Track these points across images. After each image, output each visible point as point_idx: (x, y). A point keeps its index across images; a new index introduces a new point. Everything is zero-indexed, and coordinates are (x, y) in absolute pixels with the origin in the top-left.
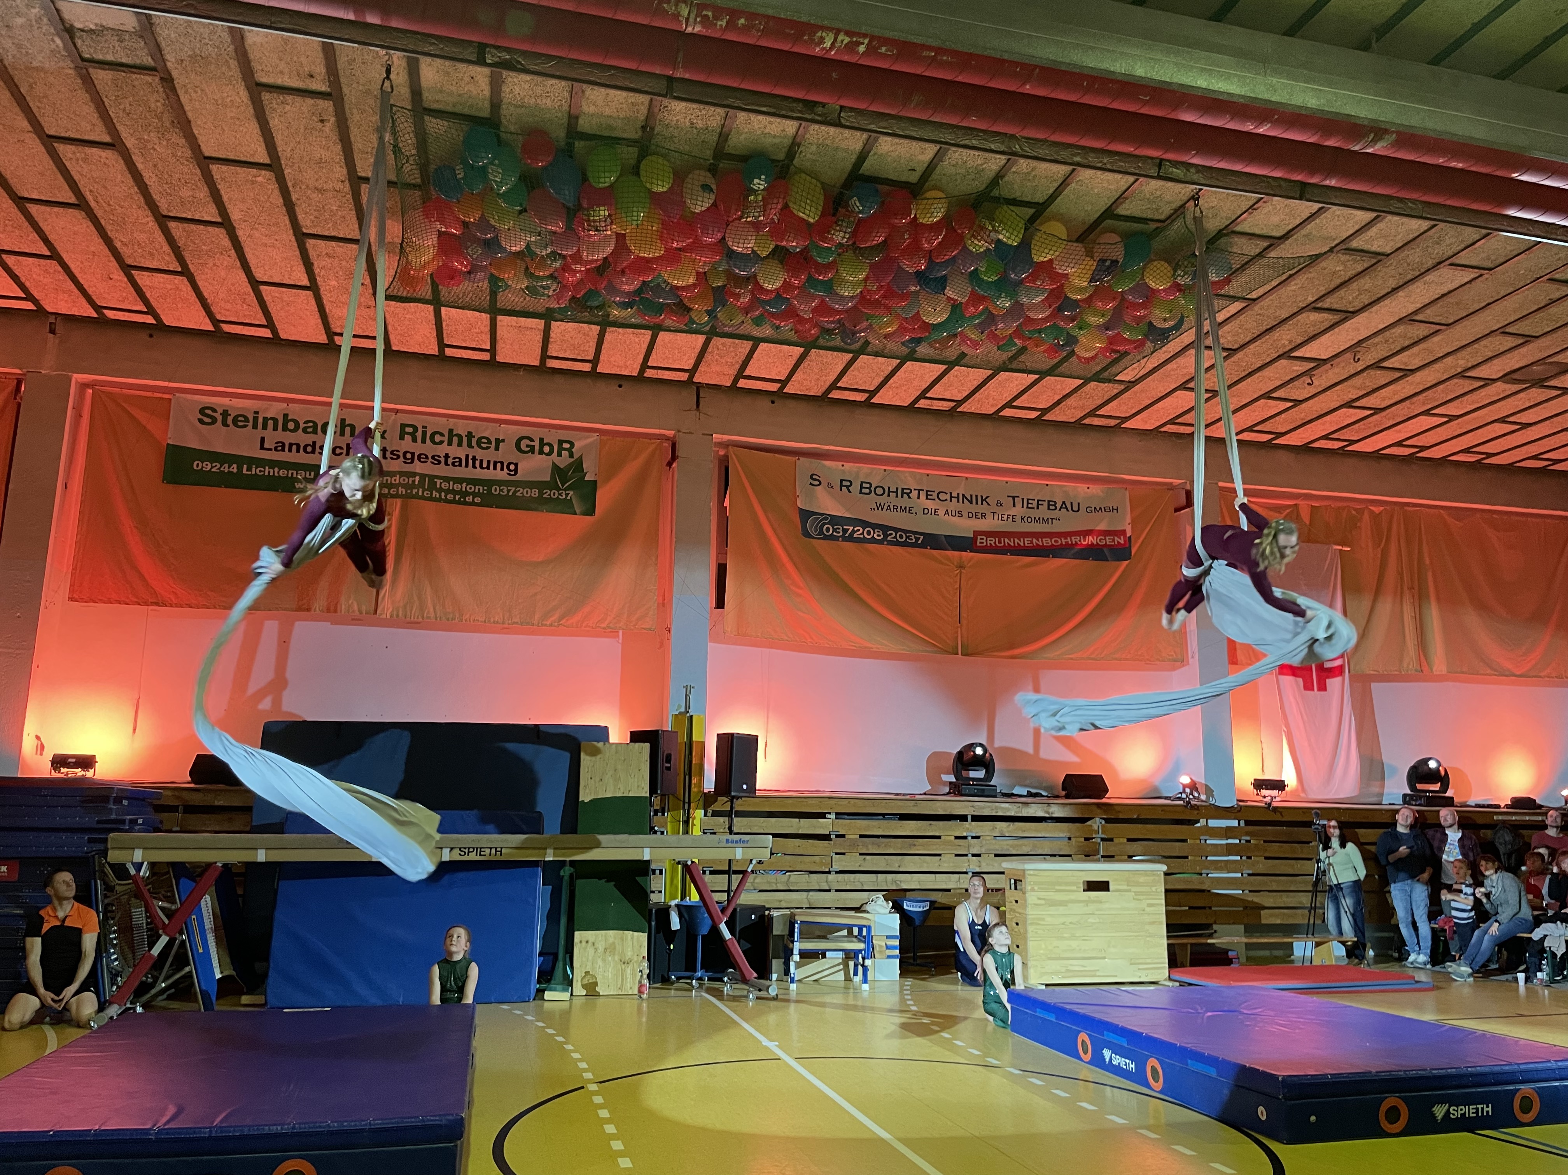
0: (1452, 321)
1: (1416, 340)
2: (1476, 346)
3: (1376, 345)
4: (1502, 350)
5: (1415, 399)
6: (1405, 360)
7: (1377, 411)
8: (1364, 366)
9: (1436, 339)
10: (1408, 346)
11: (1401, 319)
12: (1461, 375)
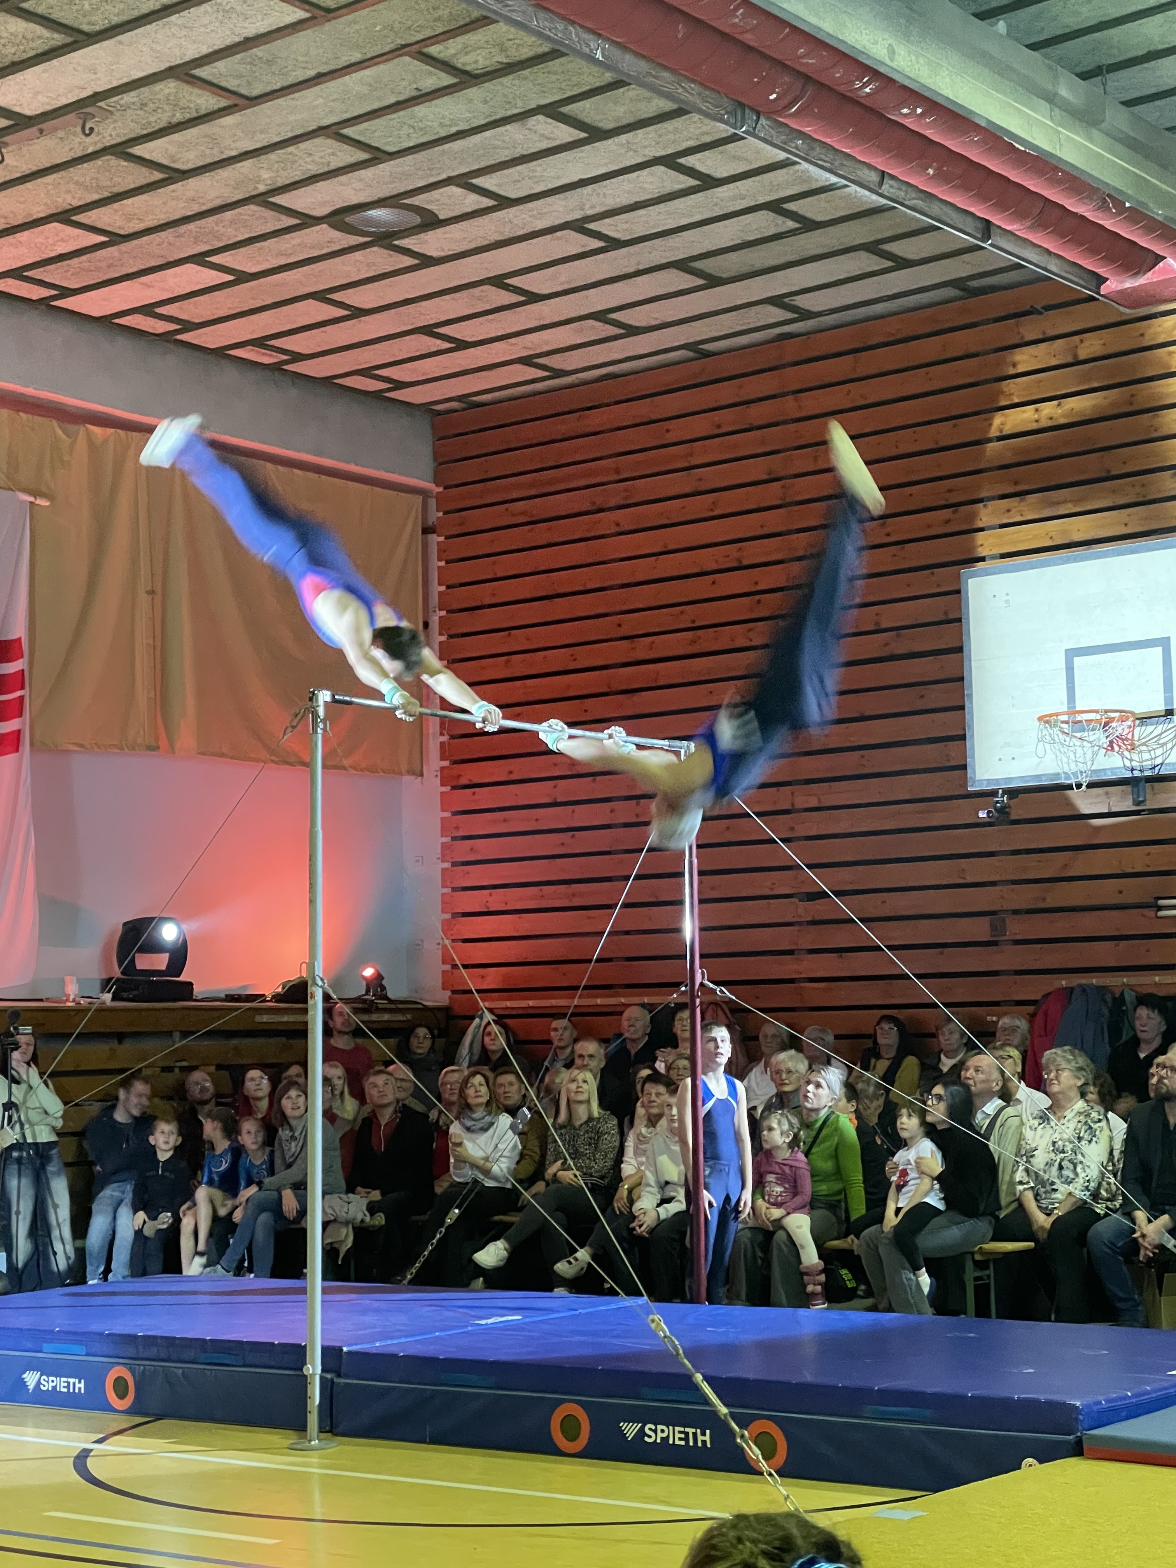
0: (255, 92)
1: (195, 115)
2: (291, 149)
3: (126, 108)
4: (333, 166)
5: (183, 229)
6: (172, 149)
7: (115, 239)
8: (99, 146)
9: (228, 120)
10: (180, 124)
11: (170, 68)
12: (262, 199)
